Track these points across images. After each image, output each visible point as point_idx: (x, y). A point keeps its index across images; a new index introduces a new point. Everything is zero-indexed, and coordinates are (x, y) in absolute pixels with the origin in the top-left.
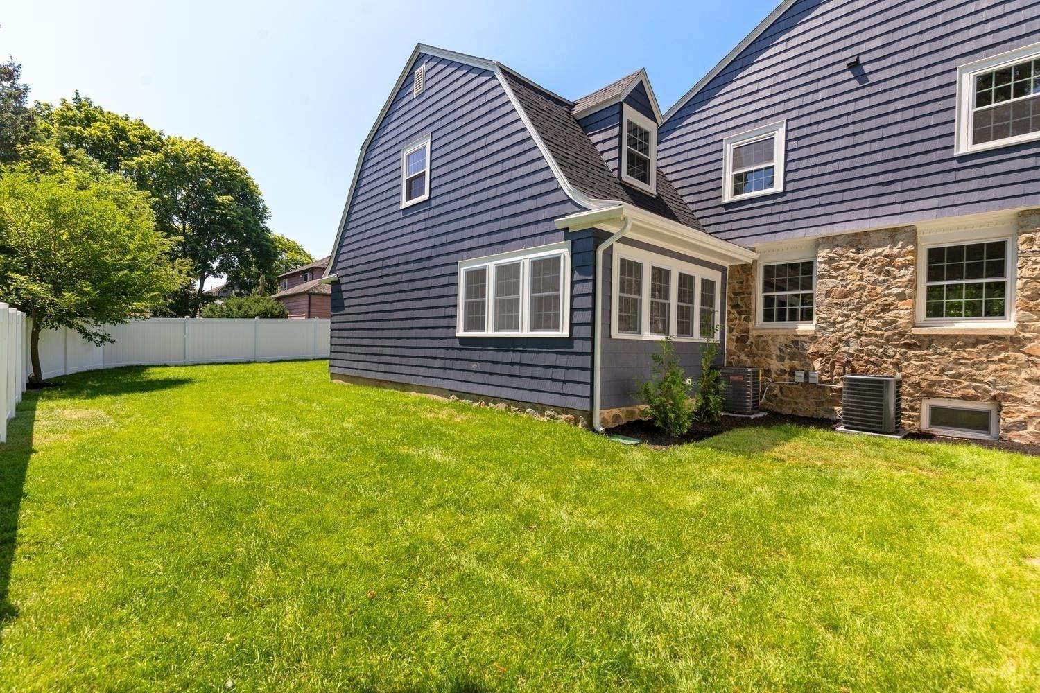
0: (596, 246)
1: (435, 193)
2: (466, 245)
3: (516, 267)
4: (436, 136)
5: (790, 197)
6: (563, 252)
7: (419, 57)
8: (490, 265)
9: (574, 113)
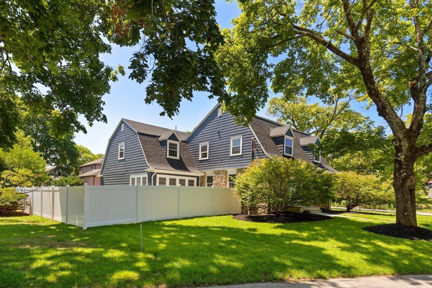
0: (152, 175)
1: (126, 158)
2: (132, 172)
3: (140, 178)
4: (126, 143)
5: (210, 160)
6: (146, 176)
7: (122, 122)
8: (136, 176)
9: (159, 139)
